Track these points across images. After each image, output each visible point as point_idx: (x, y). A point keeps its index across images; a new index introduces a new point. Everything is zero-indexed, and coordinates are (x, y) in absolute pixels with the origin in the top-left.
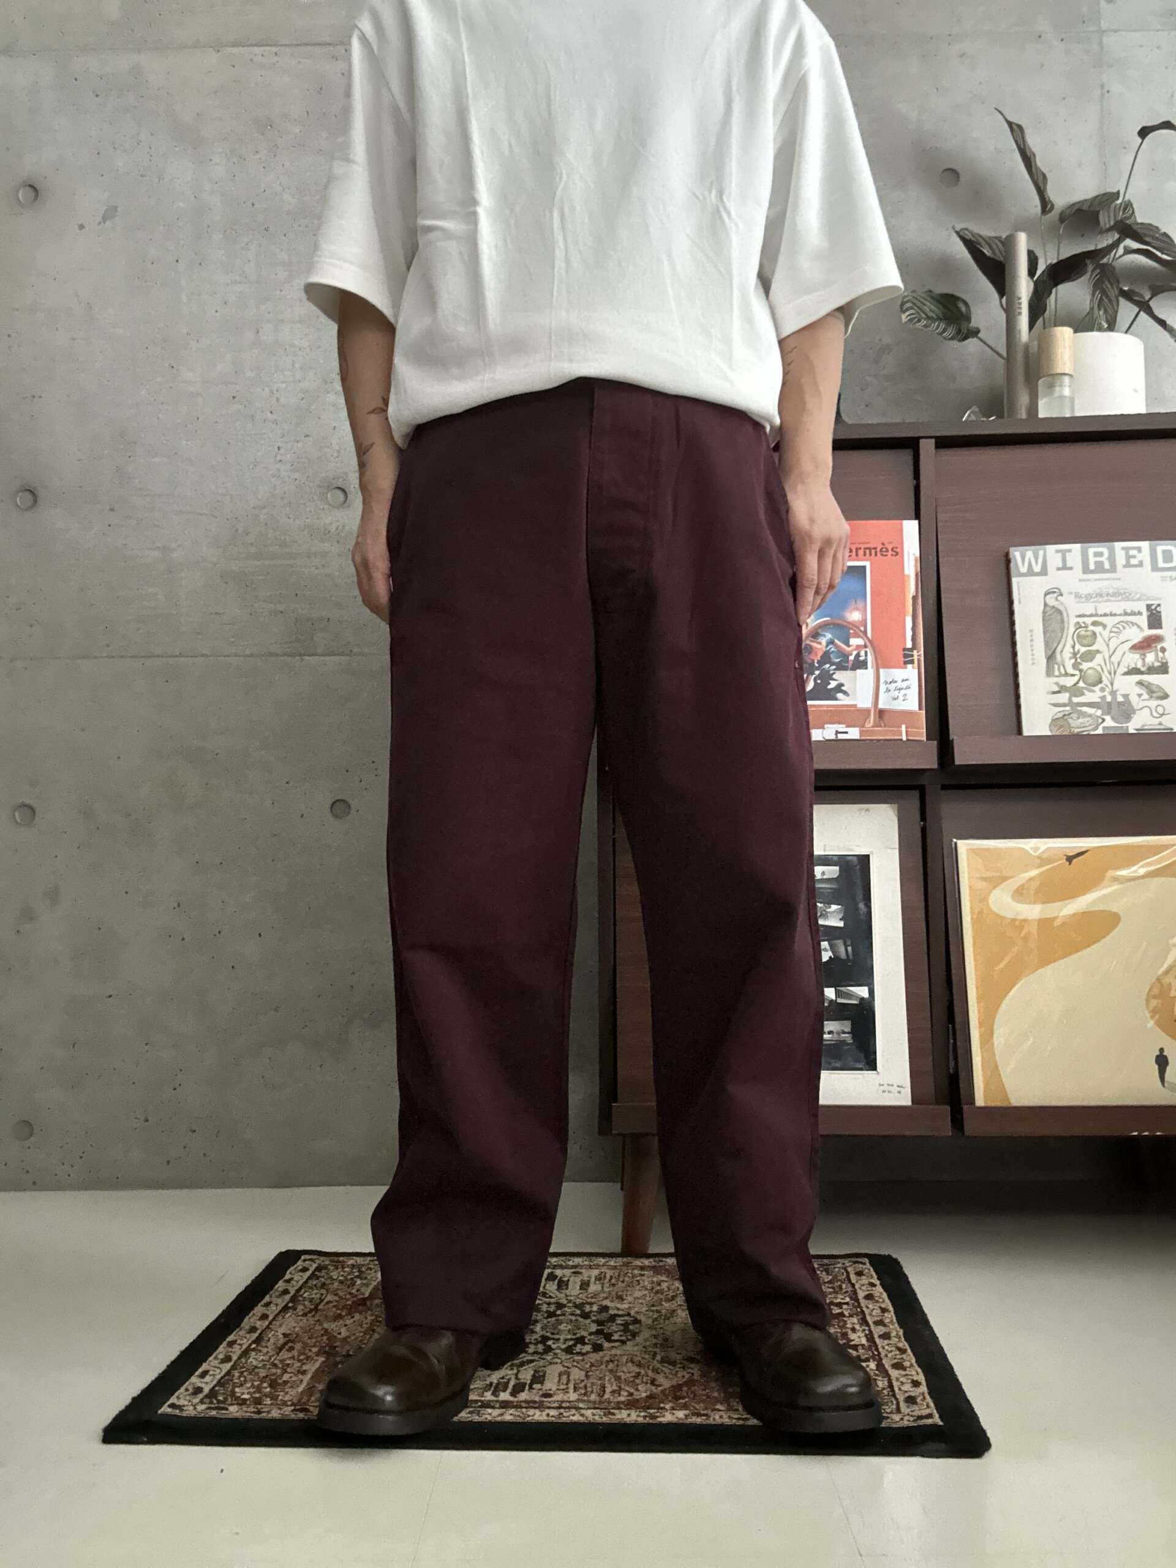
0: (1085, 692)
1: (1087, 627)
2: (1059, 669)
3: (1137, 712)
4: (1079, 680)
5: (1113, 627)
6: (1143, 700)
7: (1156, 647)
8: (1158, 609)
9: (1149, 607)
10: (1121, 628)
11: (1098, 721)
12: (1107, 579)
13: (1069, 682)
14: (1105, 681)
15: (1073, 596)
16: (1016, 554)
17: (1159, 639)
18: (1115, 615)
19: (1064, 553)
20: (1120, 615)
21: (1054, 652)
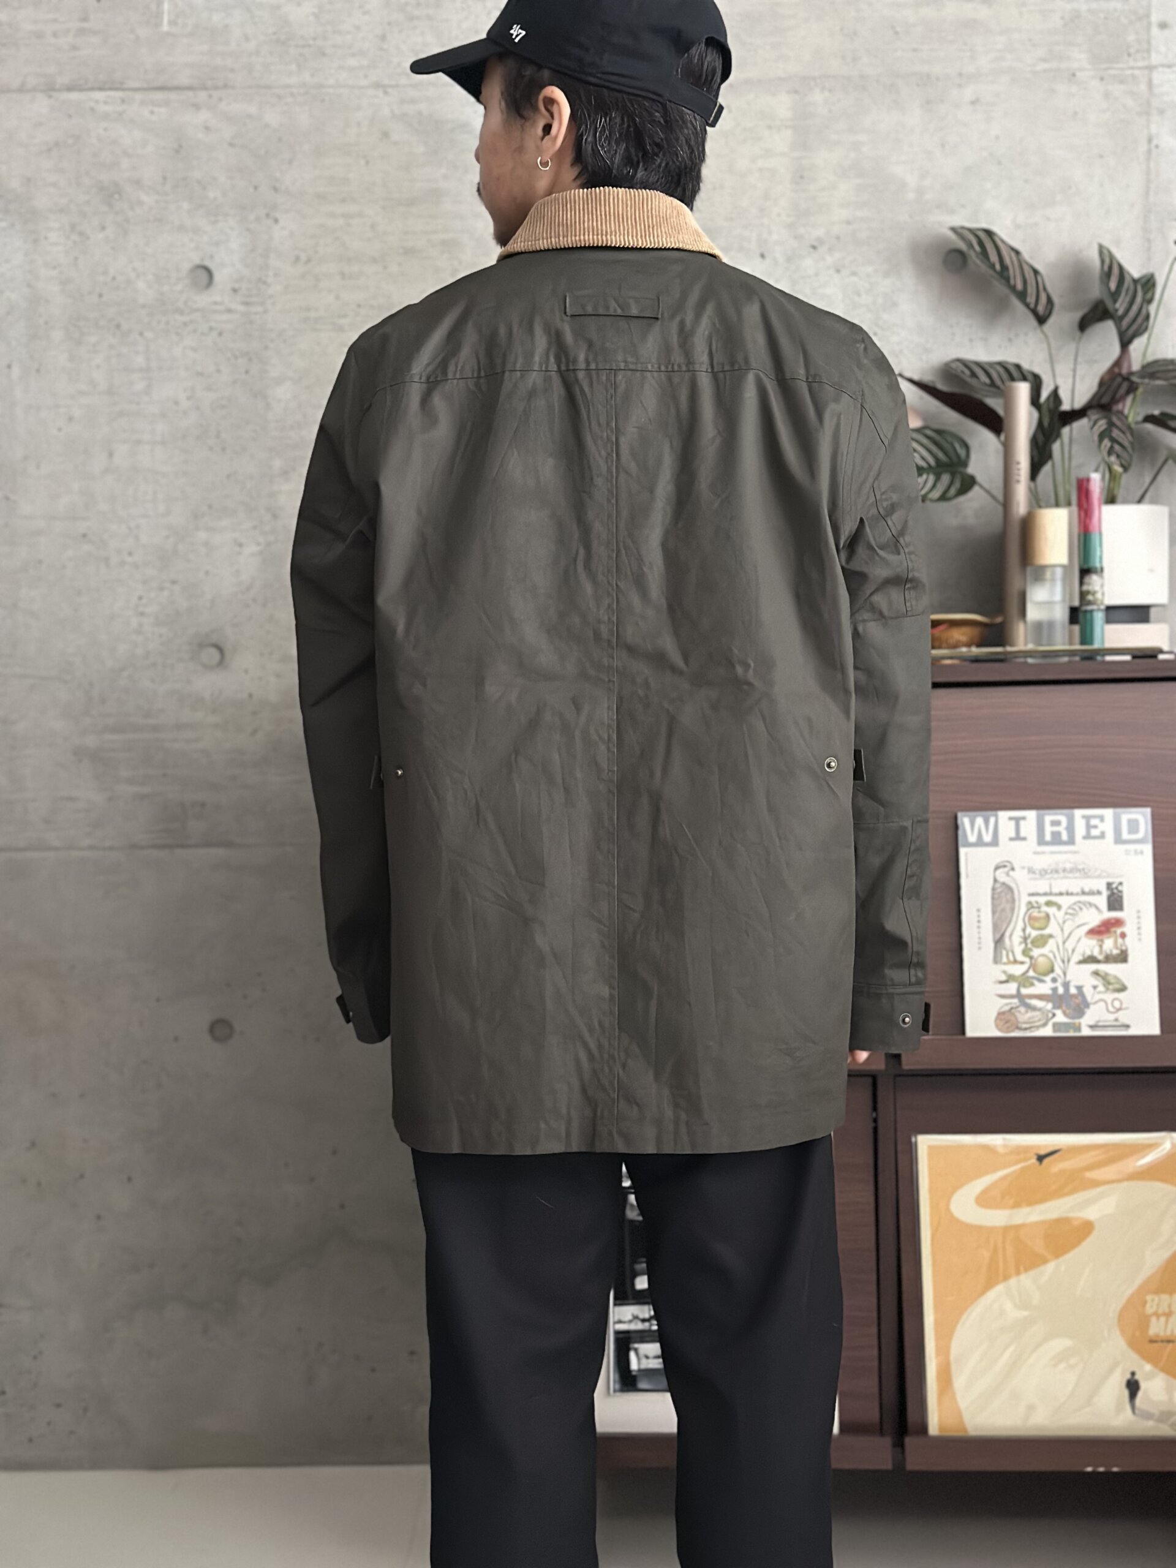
0: (1036, 982)
1: (1039, 907)
2: (1007, 956)
3: (1092, 1007)
4: (1029, 968)
5: (1069, 908)
6: (1100, 992)
7: (1115, 932)
8: (1120, 888)
9: (1109, 885)
10: (1077, 908)
11: (1047, 1016)
12: (1066, 853)
13: (1017, 970)
14: (1058, 970)
15: (1026, 871)
16: (965, 820)
17: (1118, 922)
18: (1072, 894)
19: (1017, 820)
20: (1077, 894)
21: (1003, 935)
